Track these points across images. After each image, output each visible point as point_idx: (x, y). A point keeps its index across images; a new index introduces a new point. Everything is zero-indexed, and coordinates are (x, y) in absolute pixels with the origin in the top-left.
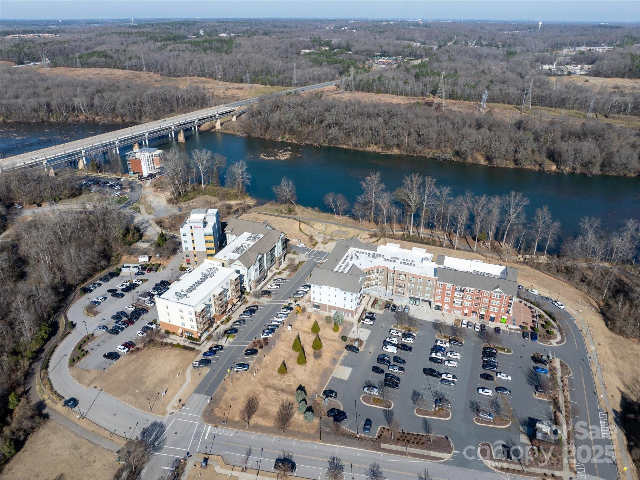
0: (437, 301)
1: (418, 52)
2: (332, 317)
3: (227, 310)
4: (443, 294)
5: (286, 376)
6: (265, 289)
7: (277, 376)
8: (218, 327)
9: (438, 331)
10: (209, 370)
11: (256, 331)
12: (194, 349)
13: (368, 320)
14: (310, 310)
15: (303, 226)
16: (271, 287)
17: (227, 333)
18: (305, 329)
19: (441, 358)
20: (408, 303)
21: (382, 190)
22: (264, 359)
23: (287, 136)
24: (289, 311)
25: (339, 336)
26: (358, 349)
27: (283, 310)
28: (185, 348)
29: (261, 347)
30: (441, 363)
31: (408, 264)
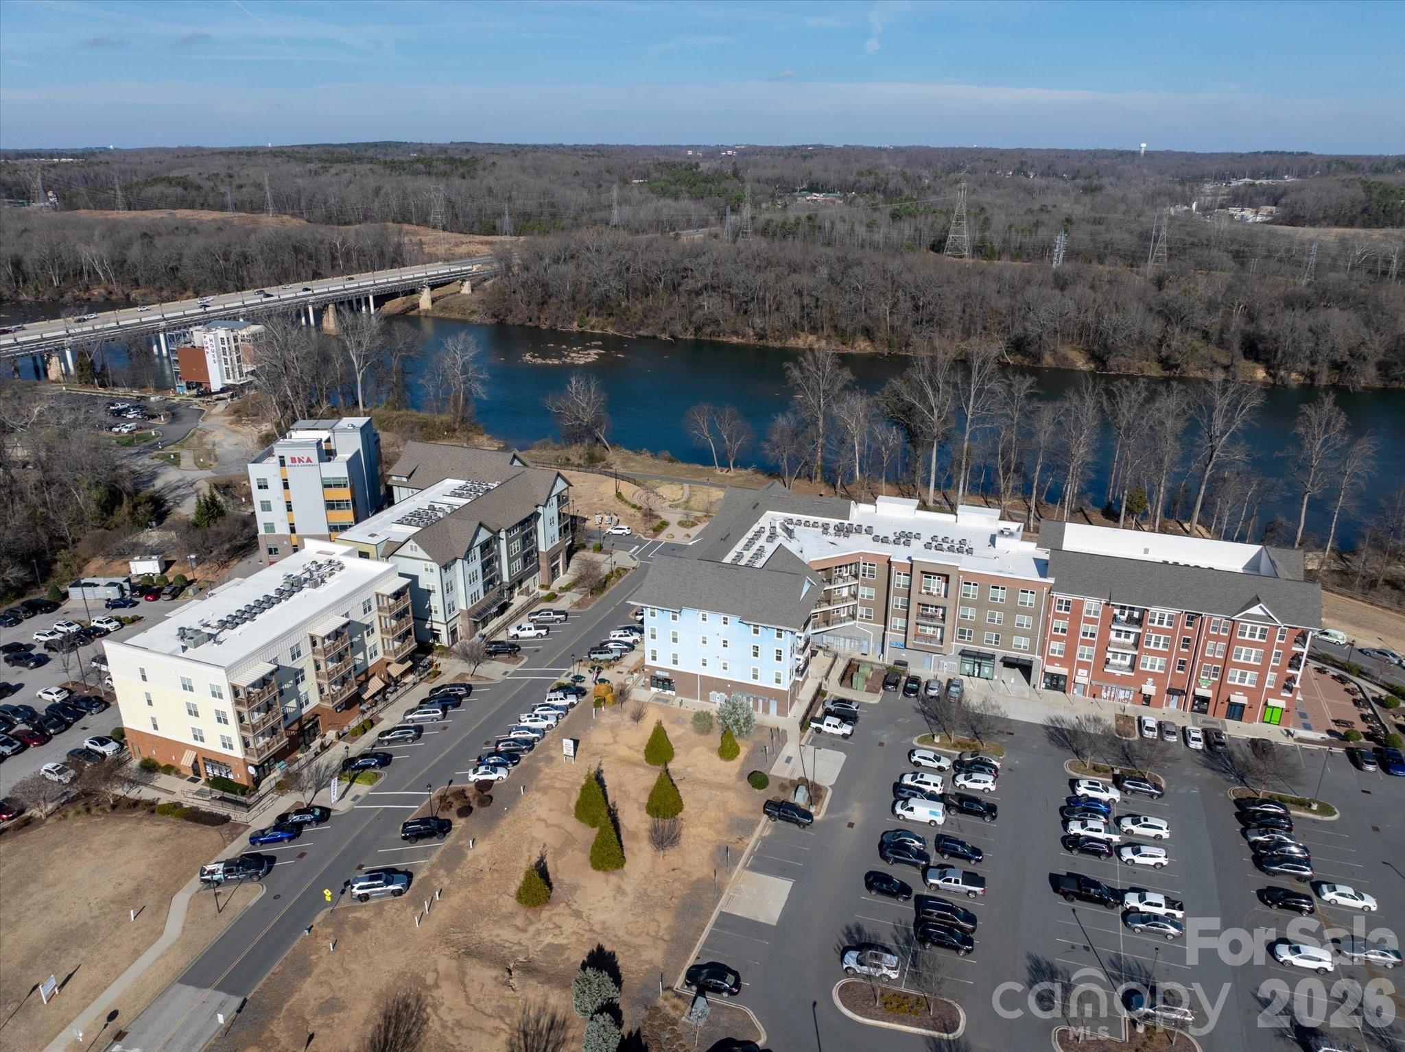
0: (1052, 661)
1: (891, 185)
2: (714, 713)
3: (365, 696)
4: (1071, 636)
5: (545, 914)
6: (501, 637)
7: (512, 915)
8: (324, 748)
9: (1069, 753)
10: (262, 892)
11: (456, 761)
12: (226, 819)
13: (836, 721)
14: (643, 694)
15: (627, 489)
16: (522, 634)
17: (351, 768)
18: (623, 752)
19: (1102, 836)
20: (956, 671)
21: (846, 388)
22: (470, 854)
23: (593, 320)
24: (572, 699)
25: (740, 775)
26: (808, 815)
27: (553, 696)
28: (196, 816)
29: (465, 811)
30: (1109, 855)
31: (950, 549)
